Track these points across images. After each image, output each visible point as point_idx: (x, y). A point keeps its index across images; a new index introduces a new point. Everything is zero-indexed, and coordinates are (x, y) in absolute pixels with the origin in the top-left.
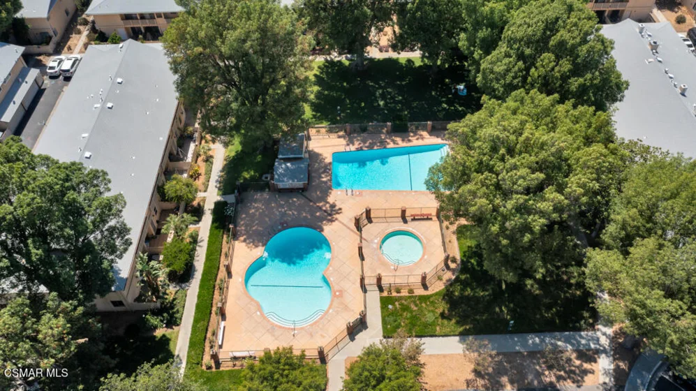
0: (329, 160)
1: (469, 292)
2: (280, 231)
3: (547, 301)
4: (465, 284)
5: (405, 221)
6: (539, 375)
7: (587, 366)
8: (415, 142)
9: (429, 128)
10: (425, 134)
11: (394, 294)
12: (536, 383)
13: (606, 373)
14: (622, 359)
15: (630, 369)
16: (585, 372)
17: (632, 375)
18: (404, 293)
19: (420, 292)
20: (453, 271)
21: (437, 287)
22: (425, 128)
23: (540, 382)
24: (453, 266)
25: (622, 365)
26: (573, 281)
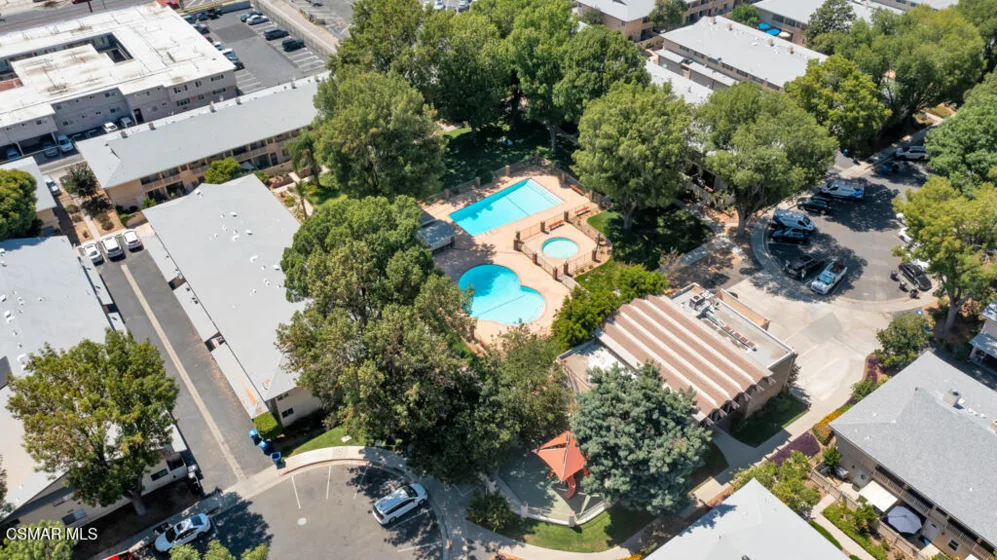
0: (449, 221)
1: (628, 250)
2: (460, 276)
3: (678, 234)
4: (622, 247)
5: (547, 233)
6: (705, 272)
7: (729, 256)
8: (503, 187)
9: (508, 172)
10: (506, 178)
11: (581, 274)
12: (707, 276)
13: (740, 254)
14: (743, 243)
15: (750, 245)
16: (730, 260)
17: (754, 248)
18: (587, 270)
19: (596, 265)
20: (607, 245)
21: (605, 258)
22: (504, 174)
23: (710, 275)
24: (603, 243)
25: (745, 246)
26: (684, 218)
